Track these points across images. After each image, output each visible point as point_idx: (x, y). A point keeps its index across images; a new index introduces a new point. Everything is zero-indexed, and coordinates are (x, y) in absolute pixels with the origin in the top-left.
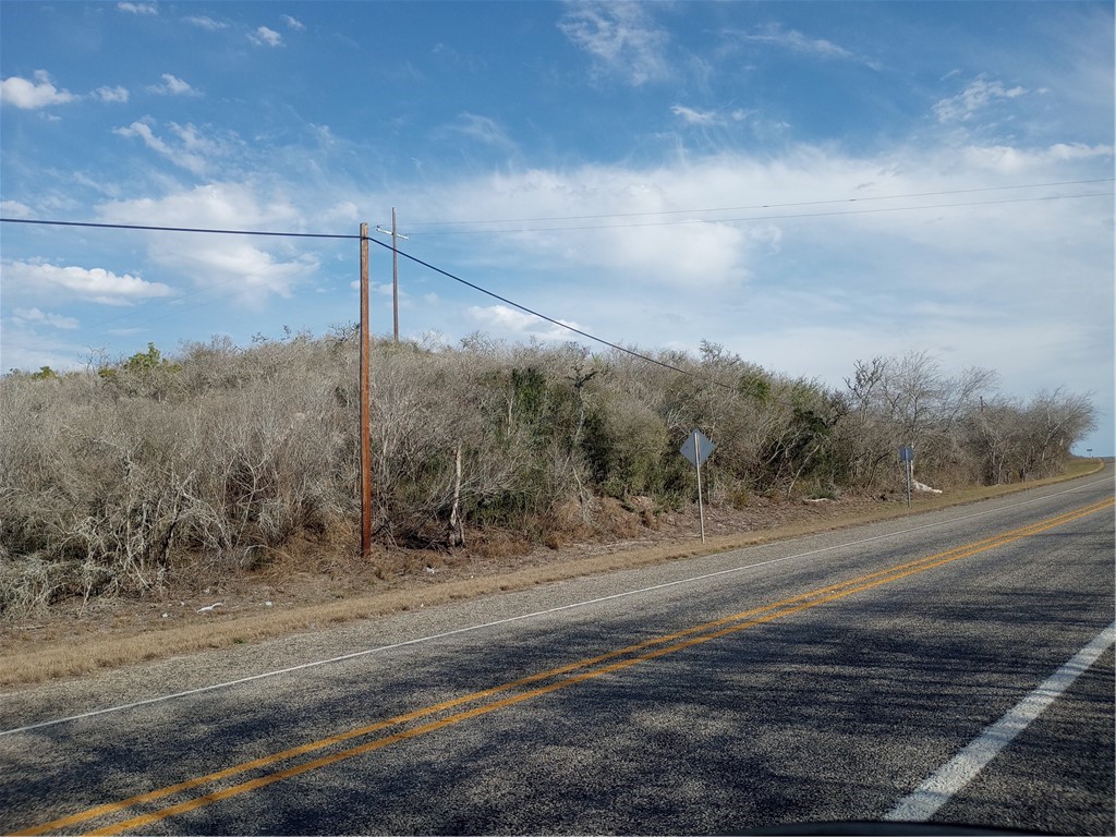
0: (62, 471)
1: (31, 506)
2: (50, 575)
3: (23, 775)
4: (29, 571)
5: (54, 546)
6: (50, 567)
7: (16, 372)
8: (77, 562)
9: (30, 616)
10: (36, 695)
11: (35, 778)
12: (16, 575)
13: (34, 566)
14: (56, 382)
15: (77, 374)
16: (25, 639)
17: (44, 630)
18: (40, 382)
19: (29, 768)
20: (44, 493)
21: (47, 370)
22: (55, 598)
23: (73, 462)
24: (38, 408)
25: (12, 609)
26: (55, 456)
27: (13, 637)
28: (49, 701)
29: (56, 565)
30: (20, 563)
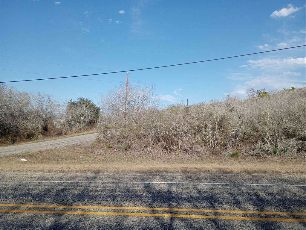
0: (299, 116)
1: (291, 126)
2: (297, 145)
3: (298, 198)
4: (291, 143)
5: (298, 137)
6: (297, 142)
7: (285, 89)
8: (304, 142)
9: (292, 155)
10: (298, 177)
11: (301, 199)
12: (287, 143)
13: (293, 142)
14: (296, 91)
15: (302, 89)
16: (291, 161)
17: (296, 159)
18: (291, 92)
19: (299, 196)
20: (294, 122)
21: (293, 88)
22: (298, 151)
23: (302, 113)
24: (292, 99)
25: (287, 152)
26: (297, 112)
27: (287, 160)
28: (301, 179)
29: (298, 142)
30: (289, 140)
